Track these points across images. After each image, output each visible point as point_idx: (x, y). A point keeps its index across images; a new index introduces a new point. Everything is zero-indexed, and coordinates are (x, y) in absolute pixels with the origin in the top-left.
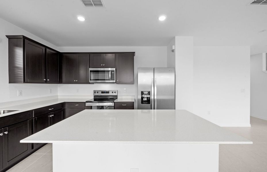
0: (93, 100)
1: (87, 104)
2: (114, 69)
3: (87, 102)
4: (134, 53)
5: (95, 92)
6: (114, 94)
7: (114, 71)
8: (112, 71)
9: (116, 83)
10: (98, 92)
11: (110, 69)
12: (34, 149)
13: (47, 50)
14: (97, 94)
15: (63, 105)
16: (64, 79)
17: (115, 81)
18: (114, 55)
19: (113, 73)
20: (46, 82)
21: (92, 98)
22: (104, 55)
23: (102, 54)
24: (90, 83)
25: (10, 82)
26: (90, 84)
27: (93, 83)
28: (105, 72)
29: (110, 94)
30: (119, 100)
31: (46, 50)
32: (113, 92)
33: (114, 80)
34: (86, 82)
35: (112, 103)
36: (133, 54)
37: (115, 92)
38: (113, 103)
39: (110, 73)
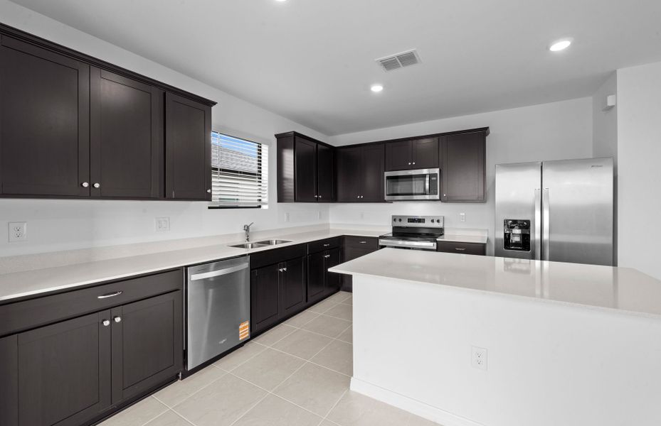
0: (391, 235)
1: (382, 242)
2: (437, 171)
3: (382, 237)
4: (487, 128)
5: (395, 220)
6: (436, 225)
7: (435, 175)
8: (431, 176)
9: (440, 200)
10: (400, 220)
11: (425, 171)
12: (309, 302)
13: (320, 146)
14: (398, 224)
15: (341, 239)
16: (340, 193)
17: (437, 197)
18: (436, 139)
19: (434, 178)
20: (317, 201)
21: (388, 231)
22: (415, 141)
23: (410, 141)
24: (385, 202)
25: (278, 202)
26: (387, 204)
27: (391, 202)
28: (414, 179)
29: (428, 224)
30: (448, 237)
31: (317, 146)
32: (433, 221)
33: (437, 194)
34: (379, 199)
35: (432, 244)
36: (484, 132)
37: (438, 221)
38: (435, 244)
39: (427, 179)
